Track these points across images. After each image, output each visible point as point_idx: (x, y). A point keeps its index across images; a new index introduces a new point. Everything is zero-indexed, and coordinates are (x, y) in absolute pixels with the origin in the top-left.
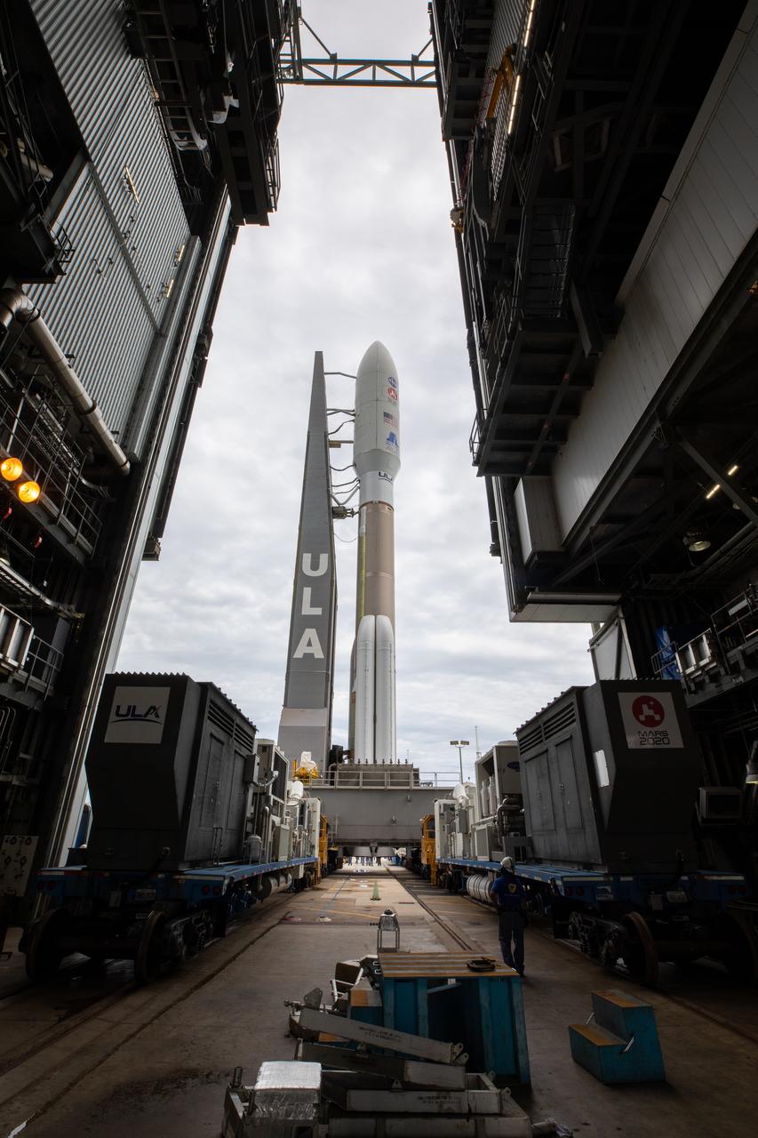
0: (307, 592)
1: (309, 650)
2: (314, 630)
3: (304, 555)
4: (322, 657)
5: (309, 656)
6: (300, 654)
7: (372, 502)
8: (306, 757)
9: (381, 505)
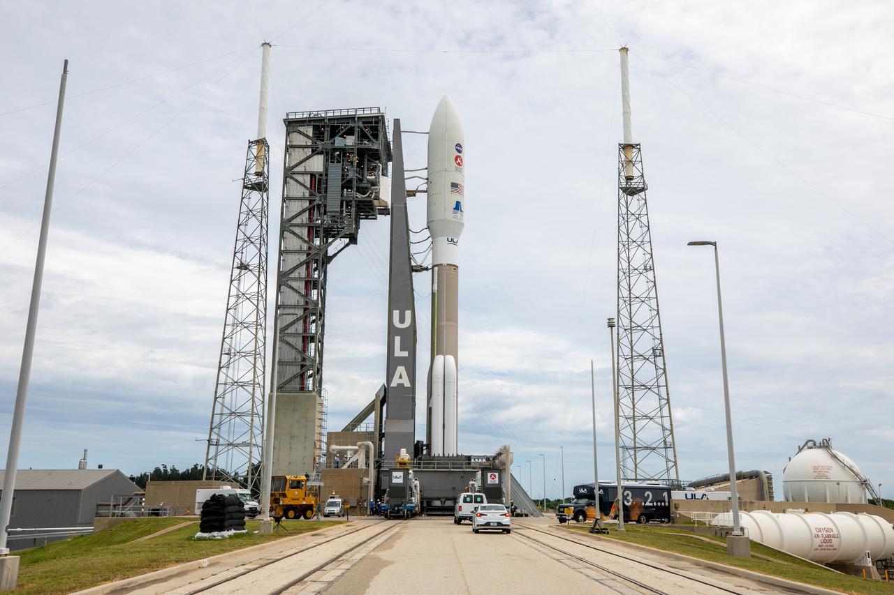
0: (397, 339)
1: (401, 381)
2: (403, 367)
3: (394, 311)
4: (409, 386)
5: (401, 386)
6: (394, 384)
7: (442, 265)
8: (403, 452)
9: (448, 267)
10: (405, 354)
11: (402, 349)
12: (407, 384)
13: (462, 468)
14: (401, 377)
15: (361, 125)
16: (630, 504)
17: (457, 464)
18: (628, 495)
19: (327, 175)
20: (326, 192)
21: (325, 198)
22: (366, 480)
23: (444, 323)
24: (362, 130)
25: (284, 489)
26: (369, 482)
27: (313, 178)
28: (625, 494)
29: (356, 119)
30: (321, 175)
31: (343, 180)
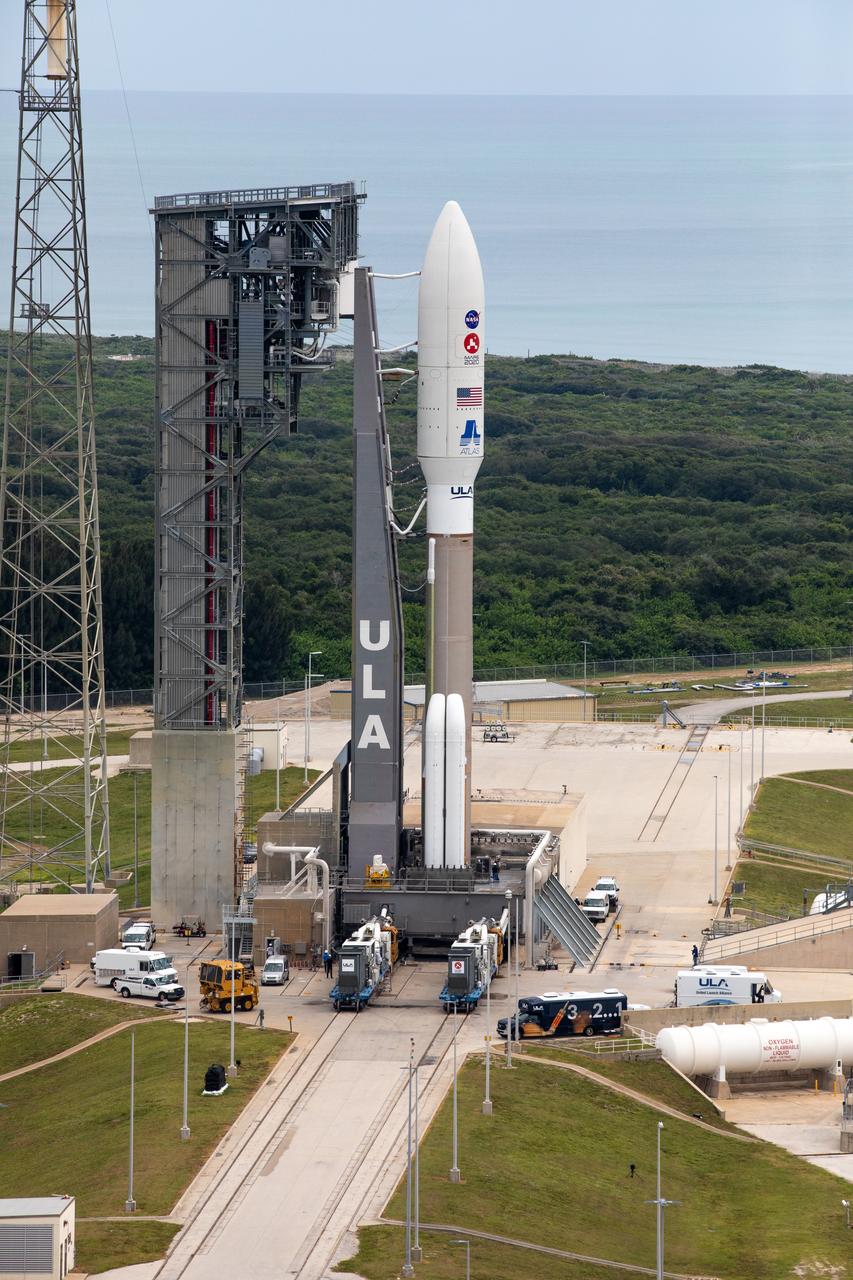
0: (368, 670)
1: (374, 740)
2: (378, 717)
3: (362, 622)
4: (388, 747)
5: (374, 747)
6: (363, 744)
7: (442, 535)
8: (378, 858)
9: (452, 539)
10: (381, 694)
11: (375, 687)
12: (385, 744)
13: (466, 890)
14: (374, 733)
15: (297, 219)
16: (575, 1017)
17: (459, 884)
18: (573, 1009)
19: (236, 322)
20: (236, 356)
21: (236, 369)
22: (319, 916)
23: (446, 638)
24: (298, 228)
25: (219, 980)
26: (322, 920)
27: (211, 328)
28: (569, 1008)
29: (288, 211)
30: (226, 322)
31: (266, 332)
